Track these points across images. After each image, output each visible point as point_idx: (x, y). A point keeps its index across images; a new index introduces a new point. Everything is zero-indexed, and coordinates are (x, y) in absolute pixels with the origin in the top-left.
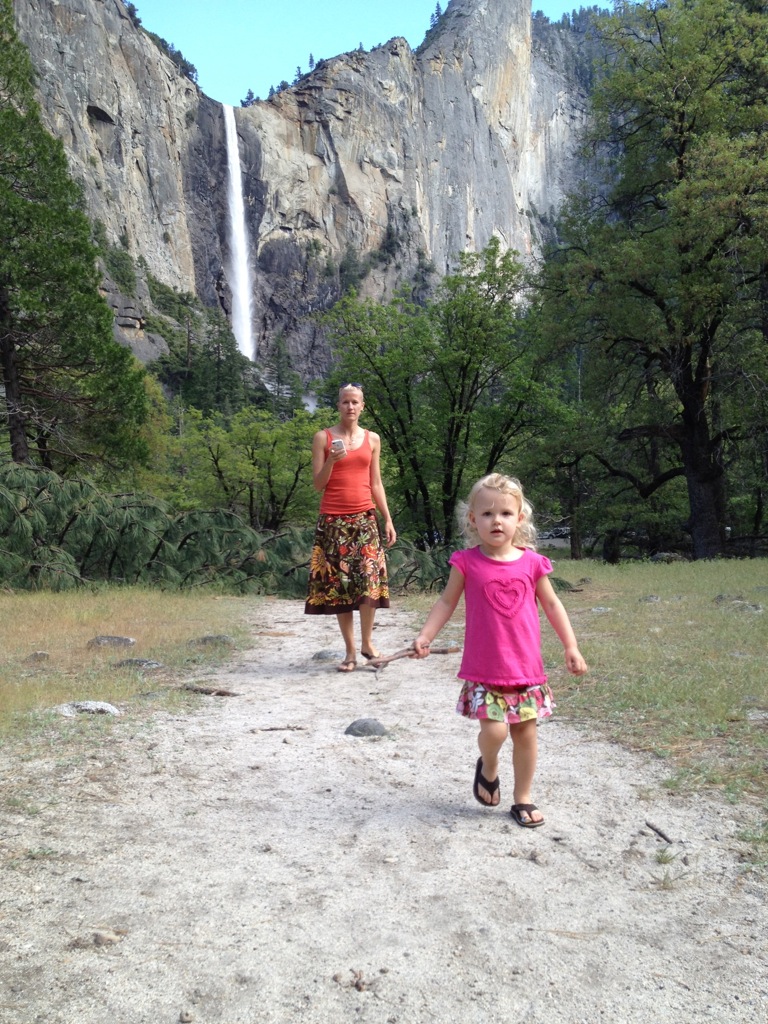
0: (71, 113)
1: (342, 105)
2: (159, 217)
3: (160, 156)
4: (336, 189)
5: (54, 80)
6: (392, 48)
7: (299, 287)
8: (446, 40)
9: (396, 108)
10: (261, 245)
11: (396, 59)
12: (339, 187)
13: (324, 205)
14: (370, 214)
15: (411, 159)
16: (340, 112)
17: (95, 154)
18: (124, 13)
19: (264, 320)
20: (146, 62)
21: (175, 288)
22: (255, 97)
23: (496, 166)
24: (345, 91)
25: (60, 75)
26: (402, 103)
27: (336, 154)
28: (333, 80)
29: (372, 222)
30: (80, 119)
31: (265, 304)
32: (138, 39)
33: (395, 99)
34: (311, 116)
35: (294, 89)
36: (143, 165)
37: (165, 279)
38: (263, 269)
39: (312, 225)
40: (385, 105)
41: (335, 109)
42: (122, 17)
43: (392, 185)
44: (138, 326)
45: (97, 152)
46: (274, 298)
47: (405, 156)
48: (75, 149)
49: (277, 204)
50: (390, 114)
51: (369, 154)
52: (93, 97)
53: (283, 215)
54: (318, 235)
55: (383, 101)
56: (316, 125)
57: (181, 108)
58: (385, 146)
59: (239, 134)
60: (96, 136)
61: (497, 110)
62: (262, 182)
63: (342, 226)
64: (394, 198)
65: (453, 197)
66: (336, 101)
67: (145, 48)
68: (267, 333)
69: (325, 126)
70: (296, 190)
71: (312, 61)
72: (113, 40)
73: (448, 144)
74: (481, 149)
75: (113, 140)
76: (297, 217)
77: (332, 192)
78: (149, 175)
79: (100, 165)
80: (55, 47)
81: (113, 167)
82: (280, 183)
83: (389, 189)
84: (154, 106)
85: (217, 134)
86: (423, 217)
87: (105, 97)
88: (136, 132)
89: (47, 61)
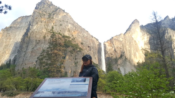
0: (86, 47)
2: (94, 56)
4: (115, 50)
8: (128, 32)
10: (106, 57)
11: (121, 35)
13: (113, 52)
18: (91, 36)
21: (96, 63)
22: (105, 42)
23: (136, 45)
27: (114, 47)
28: (114, 39)
29: (119, 54)
31: (107, 64)
32: (93, 38)
35: (109, 40)
36: (93, 51)
38: (106, 60)
47: (123, 46)
49: (108, 53)
50: (121, 42)
54: (113, 56)
57: (97, 44)
58: (120, 45)
60: (88, 49)
63: (115, 54)
65: (130, 49)
69: (113, 44)
74: (134, 43)
79: (89, 52)
82: (108, 50)
83: (121, 50)
86: (126, 53)
87: (89, 45)
88: (92, 48)
89: (84, 42)
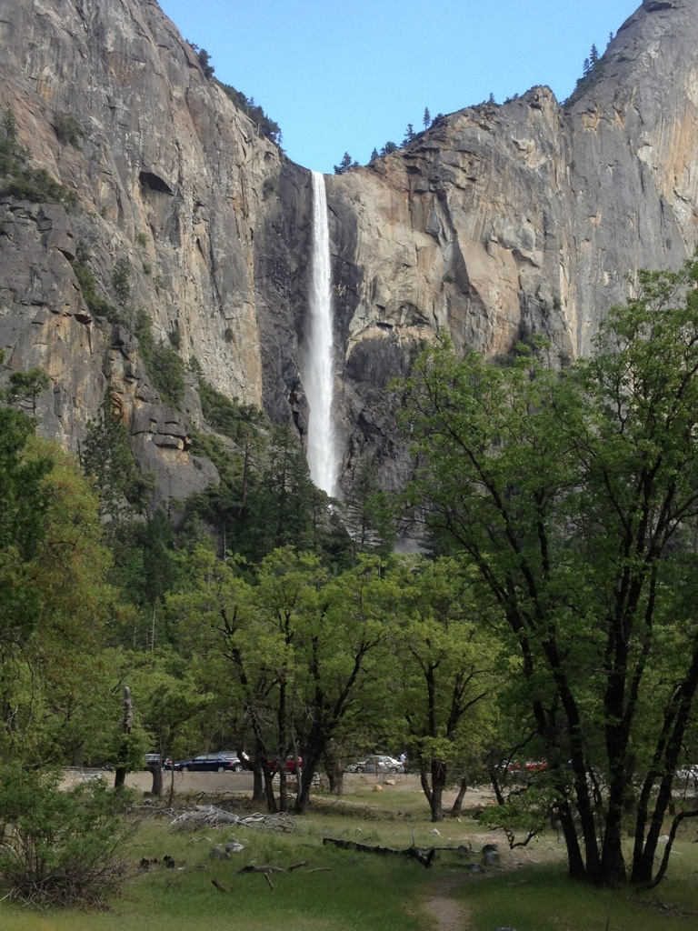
0: (119, 180)
1: (464, 171)
2: (221, 310)
3: (228, 234)
4: (453, 275)
5: (100, 141)
6: (532, 99)
7: (398, 401)
8: (604, 89)
9: (535, 173)
10: (351, 346)
11: (537, 112)
12: (457, 273)
13: (437, 296)
14: (497, 307)
15: (553, 237)
16: (461, 179)
17: (146, 231)
18: (194, 61)
19: (351, 442)
20: (216, 119)
21: (236, 399)
22: (353, 163)
23: (669, 247)
24: (469, 153)
25: (109, 134)
26: (543, 168)
27: (454, 232)
28: (454, 140)
29: (499, 318)
30: (130, 188)
31: (352, 422)
32: (209, 91)
33: (534, 163)
34: (423, 184)
35: (403, 151)
36: (205, 245)
37: (224, 387)
38: (352, 377)
39: (419, 320)
40: (521, 170)
41: (455, 176)
42: (190, 65)
43: (527, 271)
44: (181, 446)
45: (149, 228)
46: (364, 414)
47: (546, 234)
48: (121, 225)
49: (375, 293)
50: (526, 181)
51: (497, 231)
52: (148, 161)
53: (382, 308)
54: (427, 334)
55: (518, 164)
56: (429, 195)
57: (258, 175)
58: (519, 221)
59: (329, 208)
60: (149, 209)
61: (671, 176)
62: (355, 267)
63: (459, 322)
64: (529, 287)
65: (610, 286)
66: (456, 166)
67: (217, 102)
68: (353, 460)
69: (441, 197)
70: (400, 277)
71: (427, 117)
72: (178, 93)
73: (604, 219)
74: (649, 225)
75: (170, 214)
76: (400, 312)
77: (448, 279)
78: (212, 257)
79: (151, 244)
80: (105, 101)
81: (167, 247)
82: (380, 268)
83: (523, 275)
84: (224, 173)
85: (302, 207)
86: (569, 312)
87: (162, 161)
88: (198, 204)
89: (94, 119)
